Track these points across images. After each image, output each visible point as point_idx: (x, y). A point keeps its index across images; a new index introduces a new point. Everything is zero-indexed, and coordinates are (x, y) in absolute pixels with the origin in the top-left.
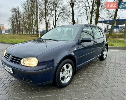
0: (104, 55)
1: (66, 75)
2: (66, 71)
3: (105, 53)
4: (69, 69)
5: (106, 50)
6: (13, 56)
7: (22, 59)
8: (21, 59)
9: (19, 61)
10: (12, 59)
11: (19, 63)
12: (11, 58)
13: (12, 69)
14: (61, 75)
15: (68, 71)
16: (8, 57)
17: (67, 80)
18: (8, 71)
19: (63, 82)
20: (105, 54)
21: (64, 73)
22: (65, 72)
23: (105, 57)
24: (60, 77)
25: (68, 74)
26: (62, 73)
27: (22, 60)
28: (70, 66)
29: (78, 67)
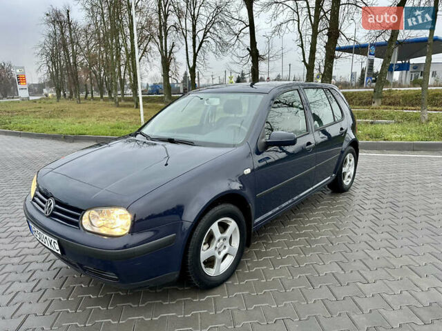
0: (346, 177)
1: (219, 253)
2: (219, 240)
3: (348, 169)
4: (228, 233)
5: (353, 159)
6: (57, 202)
7: (85, 211)
8: (82, 211)
9: (77, 217)
10: (55, 209)
11: (77, 224)
12: (52, 206)
13: (56, 241)
14: (202, 253)
15: (225, 239)
16: (44, 202)
17: (224, 266)
18: (47, 245)
19: (211, 272)
20: (348, 174)
21: (213, 248)
22: (215, 244)
23: (350, 180)
24: (202, 261)
25: (225, 247)
26: (207, 246)
27: (86, 215)
28: (233, 224)
29: (257, 223)
